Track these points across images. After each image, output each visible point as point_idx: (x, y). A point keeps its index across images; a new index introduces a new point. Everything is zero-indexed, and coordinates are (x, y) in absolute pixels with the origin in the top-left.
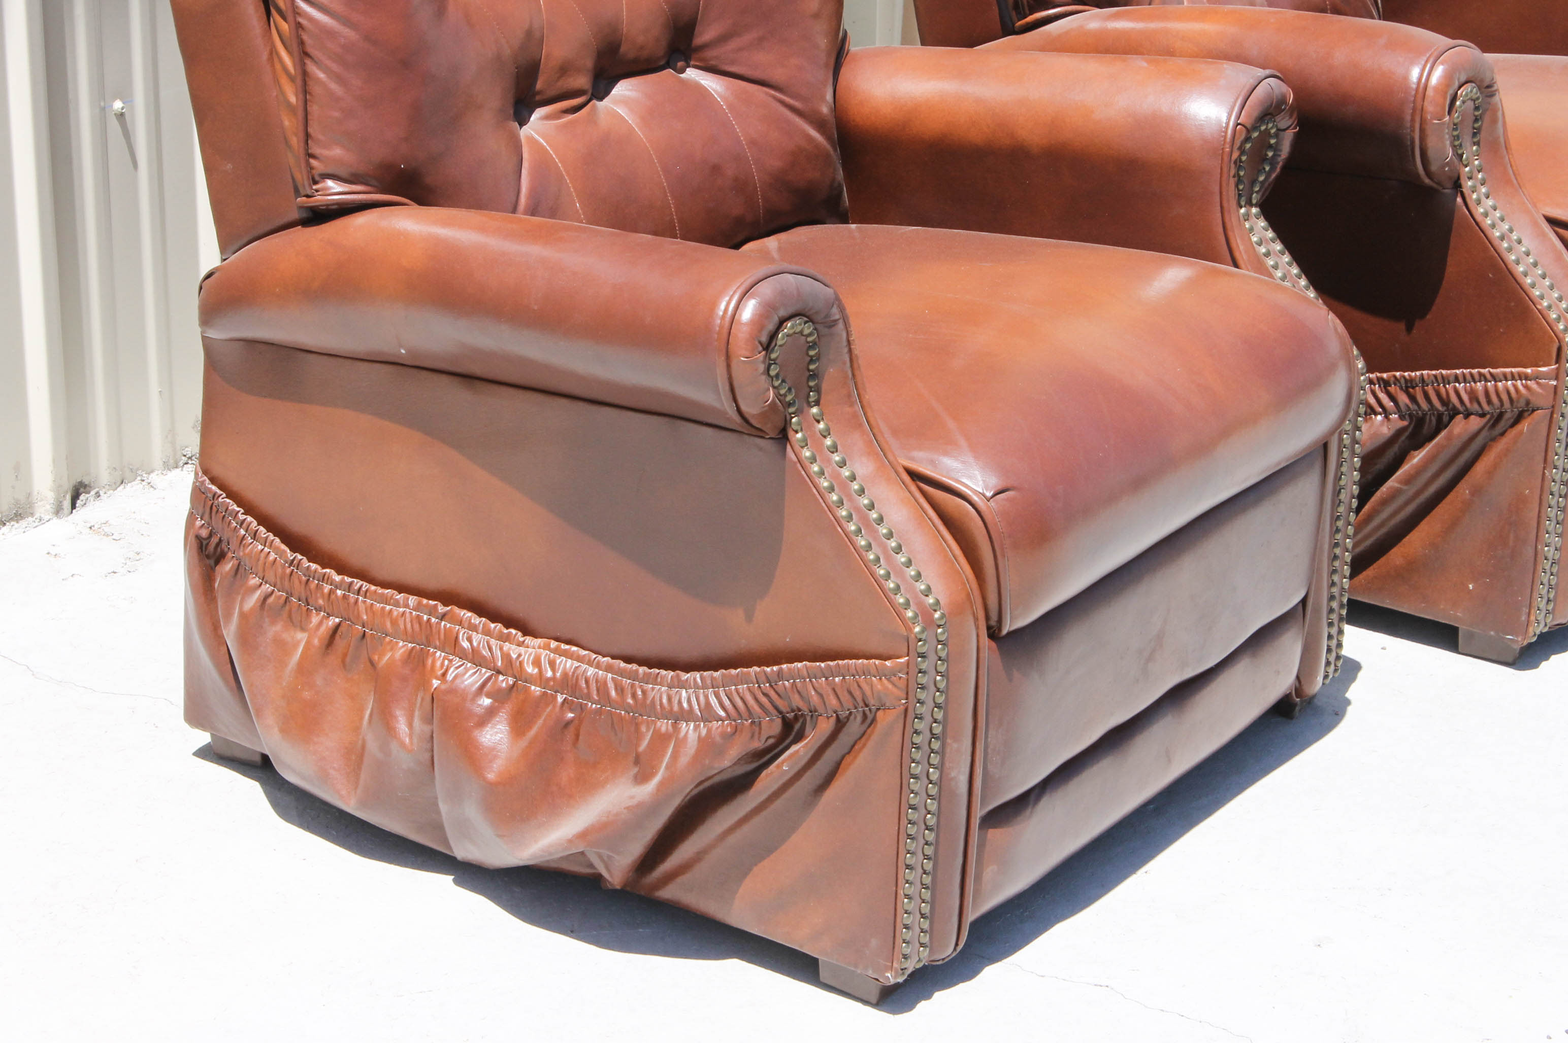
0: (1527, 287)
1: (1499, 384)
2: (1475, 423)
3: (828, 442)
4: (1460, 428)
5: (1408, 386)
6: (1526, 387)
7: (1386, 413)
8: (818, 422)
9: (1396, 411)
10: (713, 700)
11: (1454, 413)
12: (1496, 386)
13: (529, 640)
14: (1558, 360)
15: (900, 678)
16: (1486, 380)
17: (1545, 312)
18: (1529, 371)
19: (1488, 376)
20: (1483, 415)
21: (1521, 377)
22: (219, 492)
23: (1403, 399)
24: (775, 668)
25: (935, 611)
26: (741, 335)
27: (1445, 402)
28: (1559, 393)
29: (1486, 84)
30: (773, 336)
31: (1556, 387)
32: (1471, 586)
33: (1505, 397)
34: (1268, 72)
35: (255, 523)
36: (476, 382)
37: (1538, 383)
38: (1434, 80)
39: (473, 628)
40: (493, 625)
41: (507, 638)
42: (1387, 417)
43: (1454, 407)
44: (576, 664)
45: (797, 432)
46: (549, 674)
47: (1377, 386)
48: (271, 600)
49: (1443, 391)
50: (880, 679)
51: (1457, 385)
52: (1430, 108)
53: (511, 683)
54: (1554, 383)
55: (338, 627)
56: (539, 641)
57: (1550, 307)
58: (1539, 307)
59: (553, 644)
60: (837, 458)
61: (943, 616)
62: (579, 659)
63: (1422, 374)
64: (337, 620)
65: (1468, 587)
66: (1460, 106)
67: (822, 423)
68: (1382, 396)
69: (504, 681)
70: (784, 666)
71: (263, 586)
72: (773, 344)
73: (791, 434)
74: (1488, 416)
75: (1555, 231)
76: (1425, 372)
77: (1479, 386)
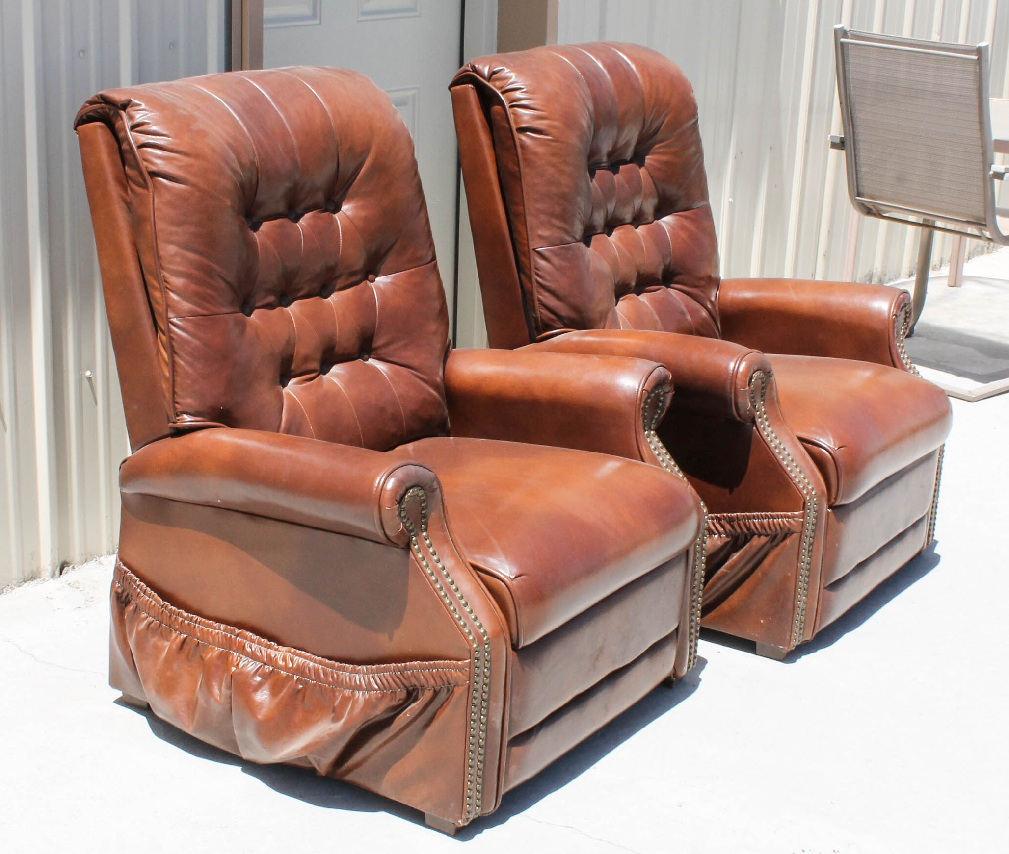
0: (788, 472)
1: (775, 520)
2: (763, 539)
3: (431, 550)
4: (756, 542)
5: (730, 521)
6: (788, 522)
7: (720, 534)
8: (426, 540)
9: (724, 533)
10: (372, 680)
11: (753, 535)
12: (773, 521)
13: (280, 647)
14: (804, 509)
15: (466, 670)
16: (769, 518)
17: (797, 484)
18: (789, 514)
19: (770, 516)
20: (767, 536)
21: (786, 517)
22: (127, 570)
23: (728, 527)
24: (403, 664)
25: (484, 636)
26: (387, 496)
27: (749, 529)
28: (804, 525)
29: (767, 371)
30: (403, 497)
31: (803, 522)
32: (762, 621)
33: (778, 527)
34: (659, 364)
35: (145, 586)
36: (256, 517)
37: (795, 520)
38: (741, 369)
39: (253, 641)
40: (262, 640)
41: (270, 647)
42: (720, 536)
43: (754, 532)
44: (304, 660)
45: (415, 545)
46: (290, 665)
47: (715, 520)
48: (152, 625)
49: (747, 523)
50: (456, 670)
51: (754, 520)
52: (739, 382)
53: (271, 669)
54: (802, 520)
55: (185, 639)
56: (285, 648)
57: (799, 482)
58: (794, 482)
59: (293, 650)
60: (435, 558)
61: (488, 639)
62: (306, 658)
63: (737, 515)
64: (185, 636)
65: (761, 622)
66: (754, 382)
67: (428, 540)
68: (717, 525)
69: (268, 668)
70: (408, 663)
71: (148, 618)
72: (403, 500)
73: (412, 546)
74: (770, 537)
75: (803, 444)
76: (738, 514)
77: (765, 521)
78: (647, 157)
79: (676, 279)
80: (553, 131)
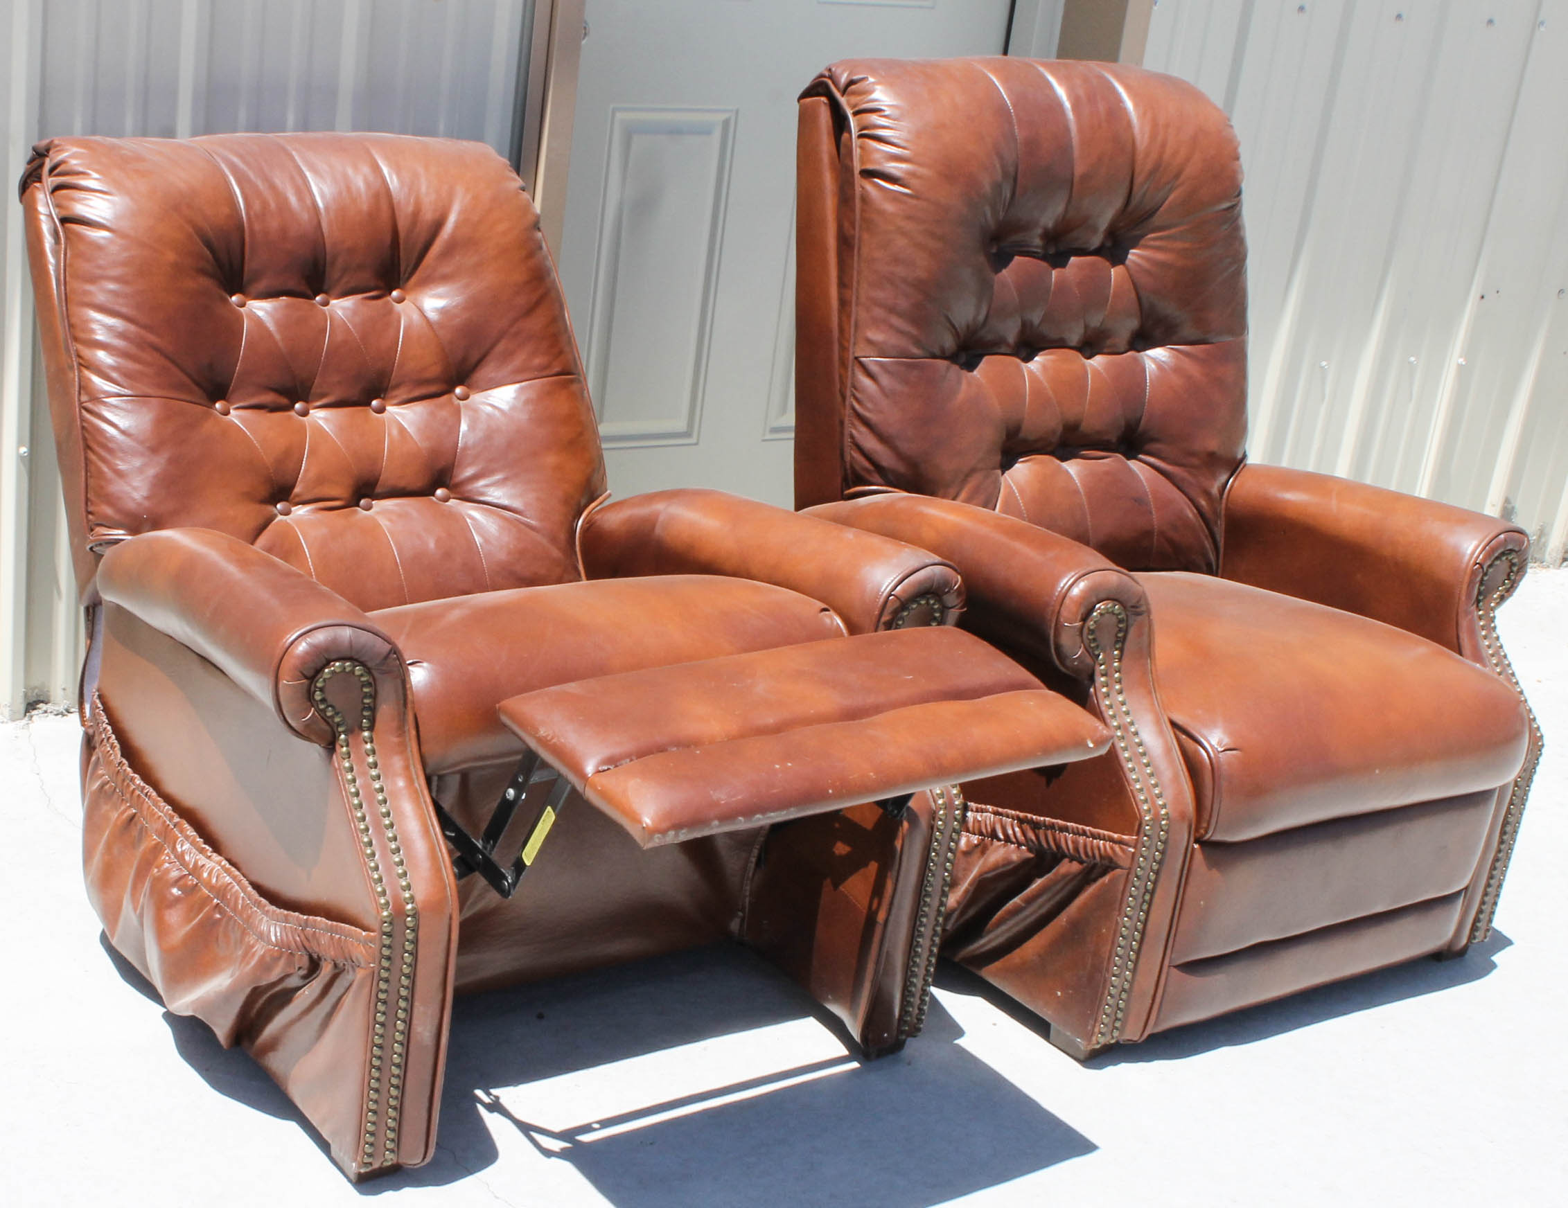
0: (1126, 770)
1: (1095, 841)
2: (1075, 867)
3: (371, 759)
4: (1067, 868)
5: (1036, 826)
6: (1112, 848)
7: (1020, 844)
8: (366, 743)
9: (1025, 844)
10: (272, 929)
11: (1064, 856)
12: (1092, 842)
13: (215, 857)
14: (1138, 834)
15: (371, 947)
16: (1088, 837)
17: (1136, 793)
18: (1116, 836)
19: (1088, 833)
20: (1081, 862)
21: (1111, 840)
22: (100, 705)
23: (1031, 835)
24: (305, 917)
25: (408, 904)
26: (289, 664)
27: (1058, 846)
28: (1136, 859)
29: (1133, 602)
30: (319, 671)
31: (1133, 854)
32: (1059, 993)
33: (1096, 852)
34: (937, 559)
35: (111, 731)
37: (1121, 848)
38: (1076, 591)
39: (187, 837)
40: (198, 839)
41: (202, 851)
42: (1018, 847)
43: (1063, 851)
44: (231, 880)
45: (342, 747)
46: (214, 880)
47: (1016, 822)
48: (107, 787)
49: (1057, 836)
50: (359, 944)
51: (1067, 834)
52: (1065, 613)
53: (195, 883)
54: (1132, 850)
55: (134, 816)
56: (219, 858)
57: (1141, 790)
58: (1132, 788)
59: (224, 862)
60: (374, 772)
61: (413, 909)
62: (234, 878)
63: (1045, 820)
64: (134, 811)
65: (1057, 994)
66: (1096, 616)
67: (369, 744)
68: (1017, 829)
69: (192, 880)
70: (311, 917)
71: (104, 777)
72: (319, 676)
73: (337, 747)
74: (1085, 865)
75: (1175, 734)
76: (1047, 819)
77: (1081, 839)
78: (1132, 251)
79: (1155, 446)
80: (914, 182)
